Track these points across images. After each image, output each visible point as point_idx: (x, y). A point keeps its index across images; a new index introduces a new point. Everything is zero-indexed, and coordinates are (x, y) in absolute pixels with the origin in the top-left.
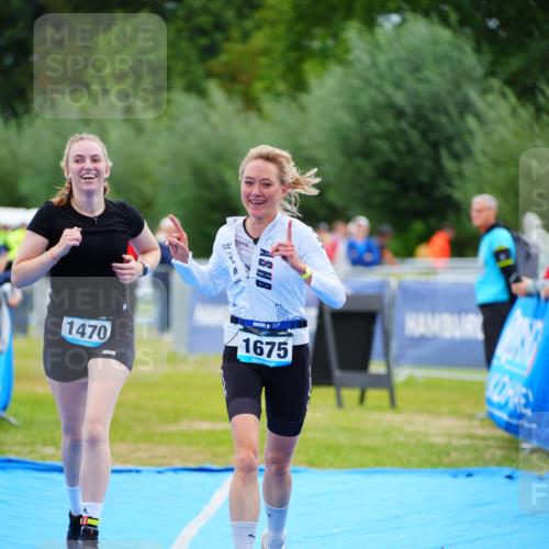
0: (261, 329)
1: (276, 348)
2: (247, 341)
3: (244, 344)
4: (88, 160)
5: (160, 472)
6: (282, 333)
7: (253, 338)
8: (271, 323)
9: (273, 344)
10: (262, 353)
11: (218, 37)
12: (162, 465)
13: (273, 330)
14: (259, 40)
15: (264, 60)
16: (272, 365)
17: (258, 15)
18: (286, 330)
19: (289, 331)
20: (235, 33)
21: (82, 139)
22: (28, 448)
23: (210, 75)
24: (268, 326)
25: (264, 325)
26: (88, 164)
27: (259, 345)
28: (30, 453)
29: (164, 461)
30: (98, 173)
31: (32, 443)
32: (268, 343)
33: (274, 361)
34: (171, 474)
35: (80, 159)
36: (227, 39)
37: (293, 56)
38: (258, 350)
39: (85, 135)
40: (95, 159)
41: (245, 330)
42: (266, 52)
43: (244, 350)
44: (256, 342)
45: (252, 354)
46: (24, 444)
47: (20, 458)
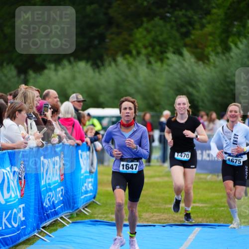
4: (182, 105)
5: (164, 226)
11: (190, 28)
12: (165, 223)
14: (209, 28)
15: (210, 38)
17: (208, 17)
20: (197, 26)
21: (180, 97)
22: (105, 215)
23: (186, 45)
26: (182, 106)
28: (106, 218)
29: (166, 221)
30: (185, 108)
31: (106, 213)
34: (169, 227)
35: (179, 104)
36: (194, 29)
37: (224, 35)
39: (181, 96)
40: (184, 104)
42: (211, 34)
46: (103, 214)
47: (102, 220)
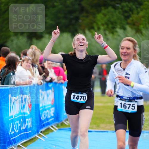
0: (126, 99)
1: (131, 106)
2: (121, 104)
3: (120, 105)
6: (133, 101)
7: (123, 102)
8: (129, 98)
9: (130, 105)
10: (126, 108)
11: (130, 13)
13: (130, 100)
14: (141, 14)
15: (143, 19)
16: (129, 112)
17: (142, 7)
18: (134, 100)
19: (136, 100)
20: (135, 12)
23: (128, 24)
24: (128, 99)
25: (127, 98)
27: (125, 105)
32: (128, 104)
33: (130, 110)
36: (133, 13)
38: (125, 107)
41: (121, 100)
42: (143, 17)
43: (120, 107)
44: (124, 104)
45: (123, 108)
